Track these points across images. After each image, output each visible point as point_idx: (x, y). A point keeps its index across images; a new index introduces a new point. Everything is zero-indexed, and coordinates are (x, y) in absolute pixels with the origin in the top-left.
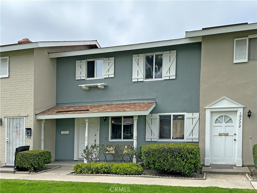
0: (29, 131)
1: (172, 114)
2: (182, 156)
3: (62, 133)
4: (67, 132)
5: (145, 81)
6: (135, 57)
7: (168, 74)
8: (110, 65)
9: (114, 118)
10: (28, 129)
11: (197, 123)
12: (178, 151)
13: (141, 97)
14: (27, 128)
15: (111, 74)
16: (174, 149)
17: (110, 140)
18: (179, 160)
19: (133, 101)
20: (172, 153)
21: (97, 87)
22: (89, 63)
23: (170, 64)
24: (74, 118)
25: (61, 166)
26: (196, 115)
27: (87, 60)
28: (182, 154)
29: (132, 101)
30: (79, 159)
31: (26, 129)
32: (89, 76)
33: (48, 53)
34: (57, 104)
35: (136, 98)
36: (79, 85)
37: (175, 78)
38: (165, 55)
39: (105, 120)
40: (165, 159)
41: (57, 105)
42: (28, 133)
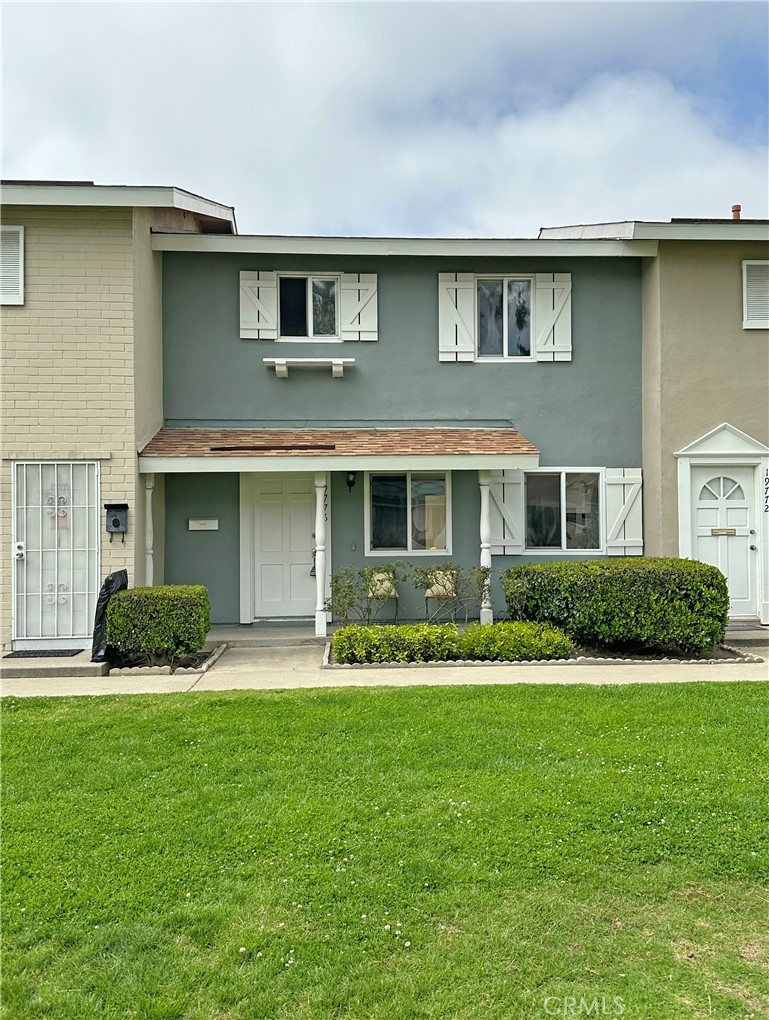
0: (119, 516)
1: (564, 470)
2: (687, 596)
3: (194, 525)
4: (213, 525)
5: (477, 361)
6: (445, 282)
7: (550, 347)
8: (364, 300)
9: (379, 479)
10: (116, 511)
11: (637, 501)
12: (674, 580)
13: (467, 412)
14: (108, 503)
15: (369, 329)
16: (663, 574)
17: (368, 553)
18: (680, 606)
19: (440, 423)
20: (659, 588)
21: (327, 370)
22: (284, 283)
23: (552, 316)
24: (237, 475)
25: (231, 644)
26: (634, 475)
27: (280, 272)
28: (687, 590)
29: (438, 423)
30: (258, 620)
31: (106, 506)
32: (285, 331)
33: (152, 232)
34: (166, 420)
35: (452, 417)
36: (265, 360)
37: (570, 360)
38: (539, 285)
39: (351, 484)
40: (639, 606)
41: (169, 423)
42: (116, 523)
